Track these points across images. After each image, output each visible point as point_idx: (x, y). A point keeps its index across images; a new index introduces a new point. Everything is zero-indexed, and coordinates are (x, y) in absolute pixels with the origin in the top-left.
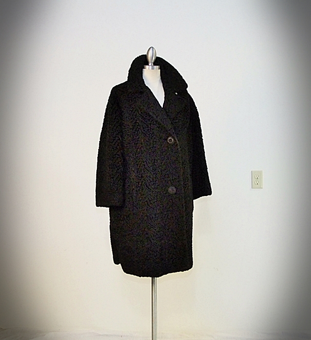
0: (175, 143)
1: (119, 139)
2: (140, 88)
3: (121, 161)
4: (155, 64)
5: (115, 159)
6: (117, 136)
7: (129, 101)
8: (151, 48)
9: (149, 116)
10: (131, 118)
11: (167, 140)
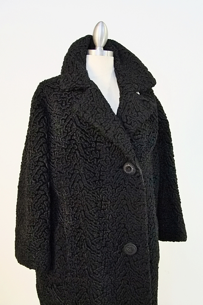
0: (136, 173)
1: (45, 166)
2: (80, 83)
3: (47, 200)
4: (106, 48)
5: (38, 197)
6: (41, 159)
7: (61, 104)
8: (101, 24)
9: (94, 129)
10: (64, 132)
11: (122, 167)
